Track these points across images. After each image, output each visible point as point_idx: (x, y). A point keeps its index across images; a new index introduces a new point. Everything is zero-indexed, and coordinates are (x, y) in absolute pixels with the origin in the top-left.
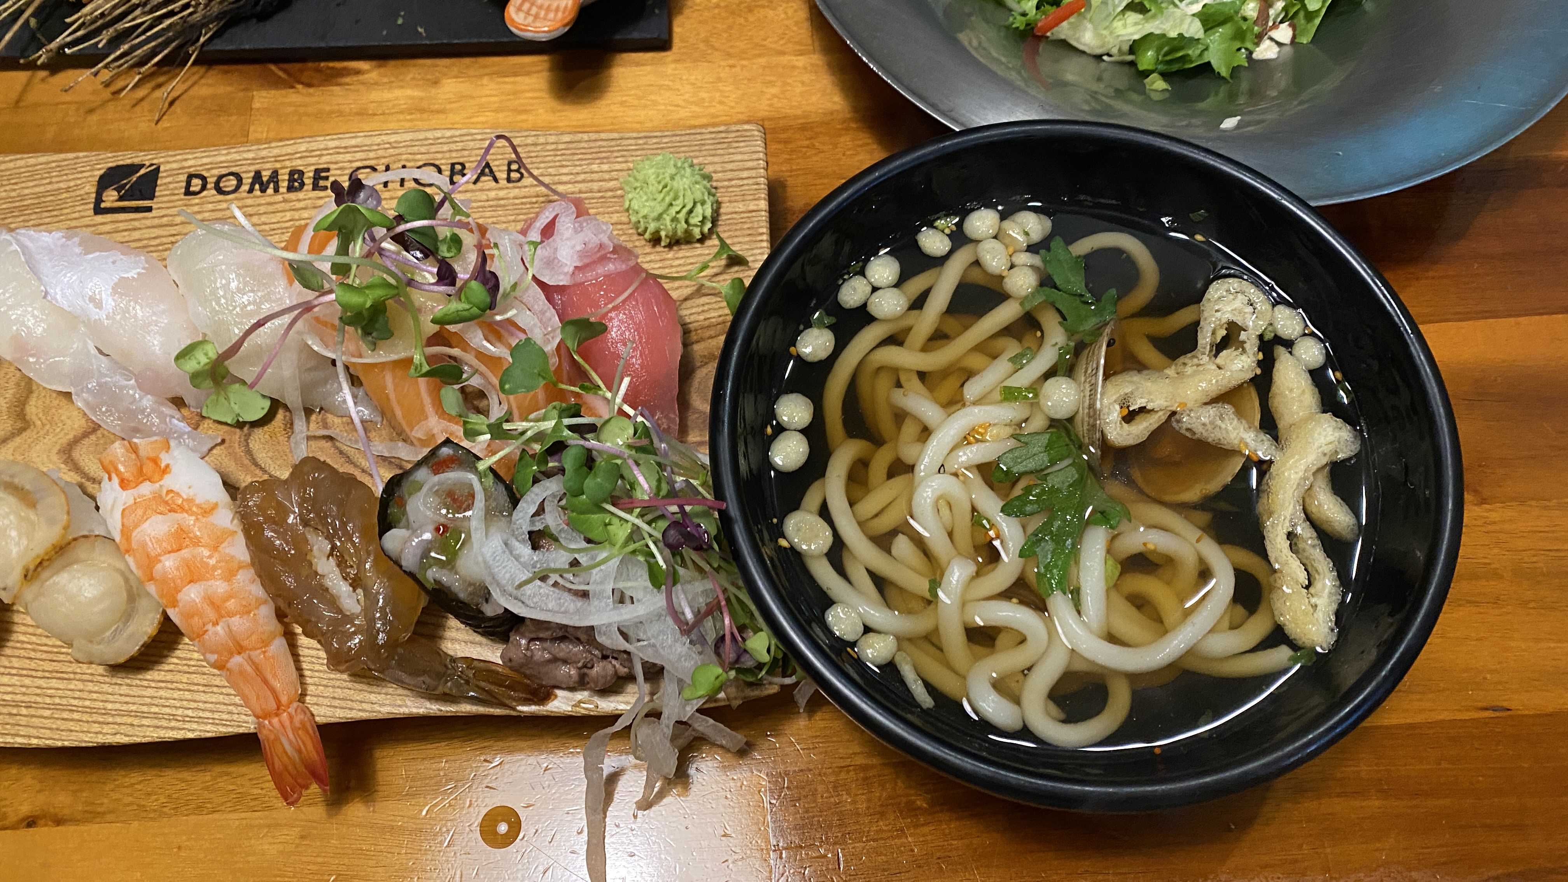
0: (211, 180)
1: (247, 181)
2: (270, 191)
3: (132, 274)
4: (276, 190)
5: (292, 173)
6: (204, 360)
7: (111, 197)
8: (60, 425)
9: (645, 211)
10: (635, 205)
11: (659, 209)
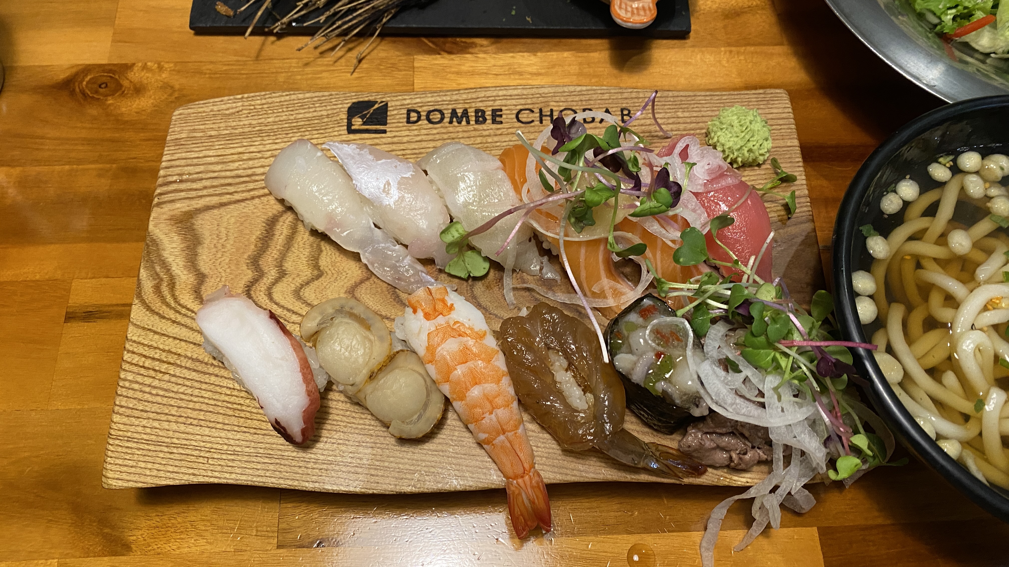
0: (424, 114)
1: (448, 115)
2: (464, 123)
3: (408, 175)
4: (468, 122)
5: (477, 111)
6: (456, 235)
7: (357, 122)
8: (344, 274)
9: (730, 144)
10: (722, 140)
11: (742, 143)
